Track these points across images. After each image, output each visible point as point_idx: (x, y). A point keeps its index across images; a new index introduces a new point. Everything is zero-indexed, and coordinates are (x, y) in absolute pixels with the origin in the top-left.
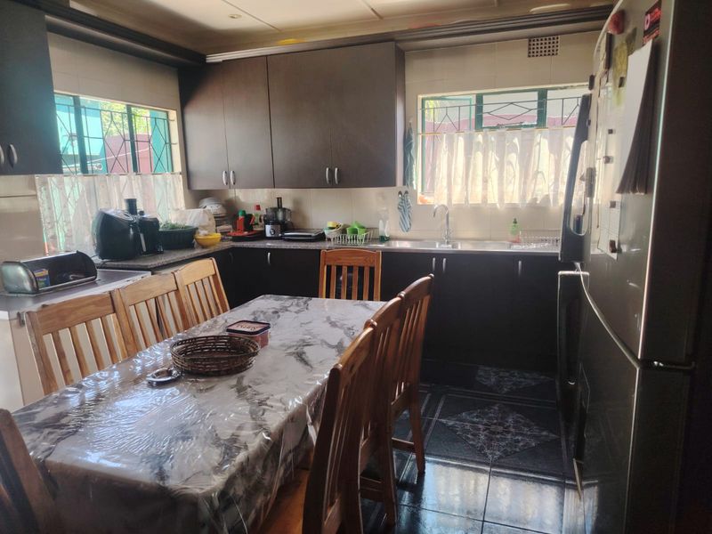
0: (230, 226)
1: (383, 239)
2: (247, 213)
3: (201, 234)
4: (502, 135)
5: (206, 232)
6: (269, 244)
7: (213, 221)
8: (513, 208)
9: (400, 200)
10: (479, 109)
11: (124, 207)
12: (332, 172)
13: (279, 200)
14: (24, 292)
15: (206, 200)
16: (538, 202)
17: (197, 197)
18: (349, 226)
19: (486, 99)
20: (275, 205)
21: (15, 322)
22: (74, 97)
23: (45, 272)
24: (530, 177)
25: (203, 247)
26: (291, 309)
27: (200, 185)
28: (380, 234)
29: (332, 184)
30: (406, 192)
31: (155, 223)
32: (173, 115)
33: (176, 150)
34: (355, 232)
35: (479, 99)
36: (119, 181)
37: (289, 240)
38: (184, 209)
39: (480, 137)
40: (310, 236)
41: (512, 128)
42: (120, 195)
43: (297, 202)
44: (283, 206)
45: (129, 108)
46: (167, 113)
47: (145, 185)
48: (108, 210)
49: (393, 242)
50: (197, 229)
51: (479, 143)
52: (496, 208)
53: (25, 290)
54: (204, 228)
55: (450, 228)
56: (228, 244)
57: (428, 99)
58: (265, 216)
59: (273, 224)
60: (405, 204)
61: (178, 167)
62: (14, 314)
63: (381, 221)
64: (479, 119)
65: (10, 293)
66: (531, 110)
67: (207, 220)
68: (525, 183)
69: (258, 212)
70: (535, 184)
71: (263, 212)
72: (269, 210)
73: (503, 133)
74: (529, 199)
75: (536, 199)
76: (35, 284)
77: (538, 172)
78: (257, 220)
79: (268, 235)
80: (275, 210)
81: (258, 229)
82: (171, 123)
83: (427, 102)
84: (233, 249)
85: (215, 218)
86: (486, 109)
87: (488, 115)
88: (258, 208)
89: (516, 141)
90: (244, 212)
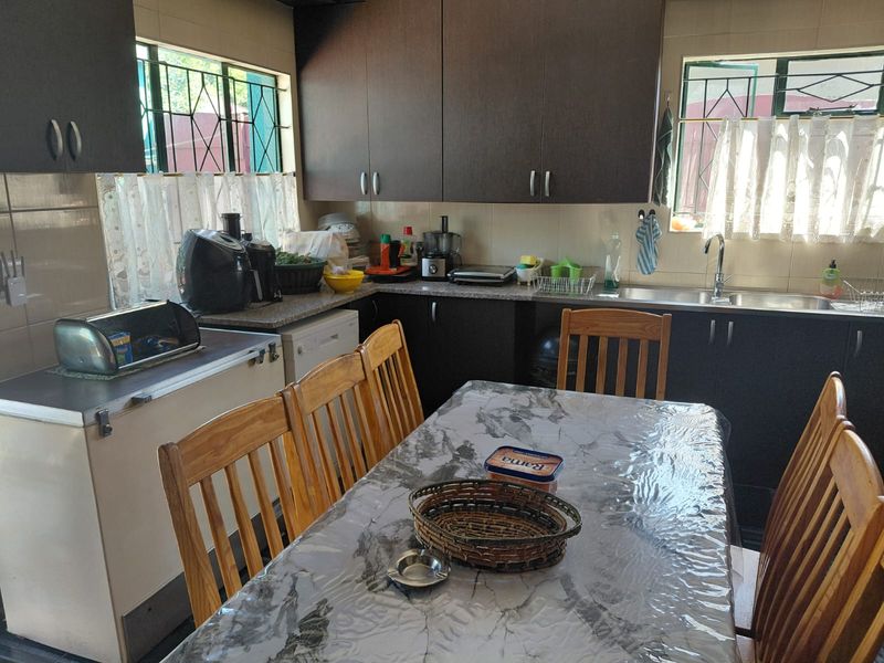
0: (366, 259)
1: (610, 285)
2: (393, 239)
3: (335, 272)
4: (819, 126)
5: (340, 268)
6: (425, 289)
7: (346, 251)
8: (830, 243)
9: (641, 224)
10: (781, 83)
11: (221, 226)
12: (539, 178)
13: (445, 219)
14: (94, 370)
15: (329, 217)
16: (872, 235)
17: (315, 212)
18: (553, 264)
19: (793, 67)
20: (438, 228)
21: (93, 429)
22: (149, 46)
23: (125, 339)
24: (864, 195)
25: (337, 292)
26: (536, 410)
27: (321, 194)
28: (606, 277)
29: (538, 198)
30: (652, 212)
31: (269, 253)
32: (285, 81)
33: (288, 137)
34: (565, 273)
35: (782, 67)
36: (213, 184)
37: (460, 283)
38: (298, 230)
39: (781, 129)
40: (498, 278)
41: (836, 114)
42: (214, 206)
43: (469, 224)
44: (450, 230)
45: (225, 66)
46: (275, 77)
47: (248, 192)
48: (198, 230)
49: (627, 290)
50: (326, 263)
51: (780, 137)
52: (801, 243)
53: (95, 368)
54: (336, 261)
55: (724, 271)
56: (371, 288)
57: (695, 64)
58: (420, 244)
59: (433, 257)
60: (649, 233)
61: (290, 164)
62: (91, 416)
63: (608, 259)
64: (779, 99)
65: (69, 371)
66: (871, 86)
67: (338, 248)
68: (856, 204)
69: (409, 238)
70: (869, 207)
71: (417, 236)
72: (428, 236)
73: (824, 122)
74: (858, 229)
75: (869, 230)
76: (112, 357)
77: (874, 188)
78: (407, 250)
79: (425, 273)
80: (437, 235)
81: (408, 263)
82: (281, 94)
83: (692, 69)
84: (378, 295)
85: (348, 245)
86: (791, 83)
87: (796, 93)
88: (409, 231)
89: (842, 136)
90: (389, 237)
